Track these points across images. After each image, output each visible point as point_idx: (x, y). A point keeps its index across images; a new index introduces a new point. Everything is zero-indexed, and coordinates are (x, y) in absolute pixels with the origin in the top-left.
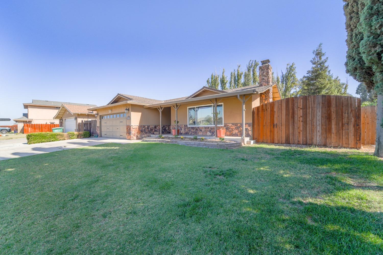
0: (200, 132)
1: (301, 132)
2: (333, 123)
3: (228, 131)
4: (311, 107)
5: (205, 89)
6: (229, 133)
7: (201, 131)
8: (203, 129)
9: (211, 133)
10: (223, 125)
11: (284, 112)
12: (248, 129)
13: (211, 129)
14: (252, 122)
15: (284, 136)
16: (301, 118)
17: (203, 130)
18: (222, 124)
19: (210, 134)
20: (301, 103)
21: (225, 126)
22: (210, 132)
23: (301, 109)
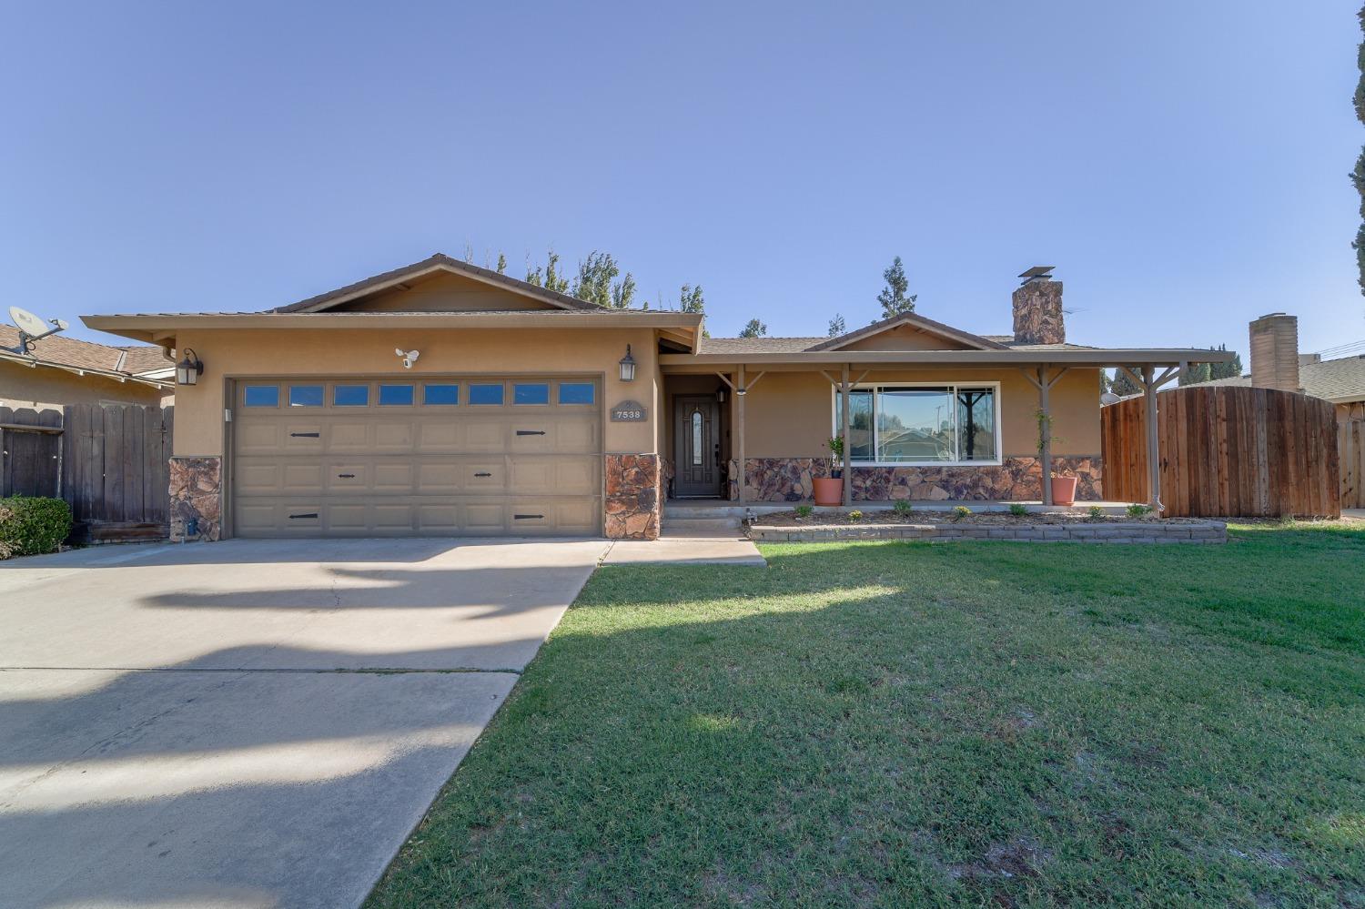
0: (896, 488)
1: (1226, 483)
2: (1291, 459)
3: (1019, 481)
4: (1244, 416)
5: (906, 321)
6: (1025, 490)
7: (903, 482)
8: (913, 477)
9: (948, 491)
10: (999, 462)
11: (1183, 425)
12: (1088, 474)
13: (952, 475)
14: (1099, 452)
15: (1185, 493)
16: (1225, 446)
17: (913, 480)
18: (993, 456)
19: (945, 495)
20: (1224, 404)
21: (1007, 464)
22: (944, 487)
23: (1224, 420)
